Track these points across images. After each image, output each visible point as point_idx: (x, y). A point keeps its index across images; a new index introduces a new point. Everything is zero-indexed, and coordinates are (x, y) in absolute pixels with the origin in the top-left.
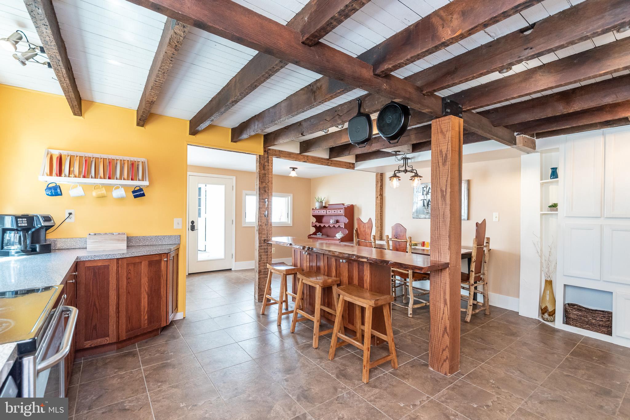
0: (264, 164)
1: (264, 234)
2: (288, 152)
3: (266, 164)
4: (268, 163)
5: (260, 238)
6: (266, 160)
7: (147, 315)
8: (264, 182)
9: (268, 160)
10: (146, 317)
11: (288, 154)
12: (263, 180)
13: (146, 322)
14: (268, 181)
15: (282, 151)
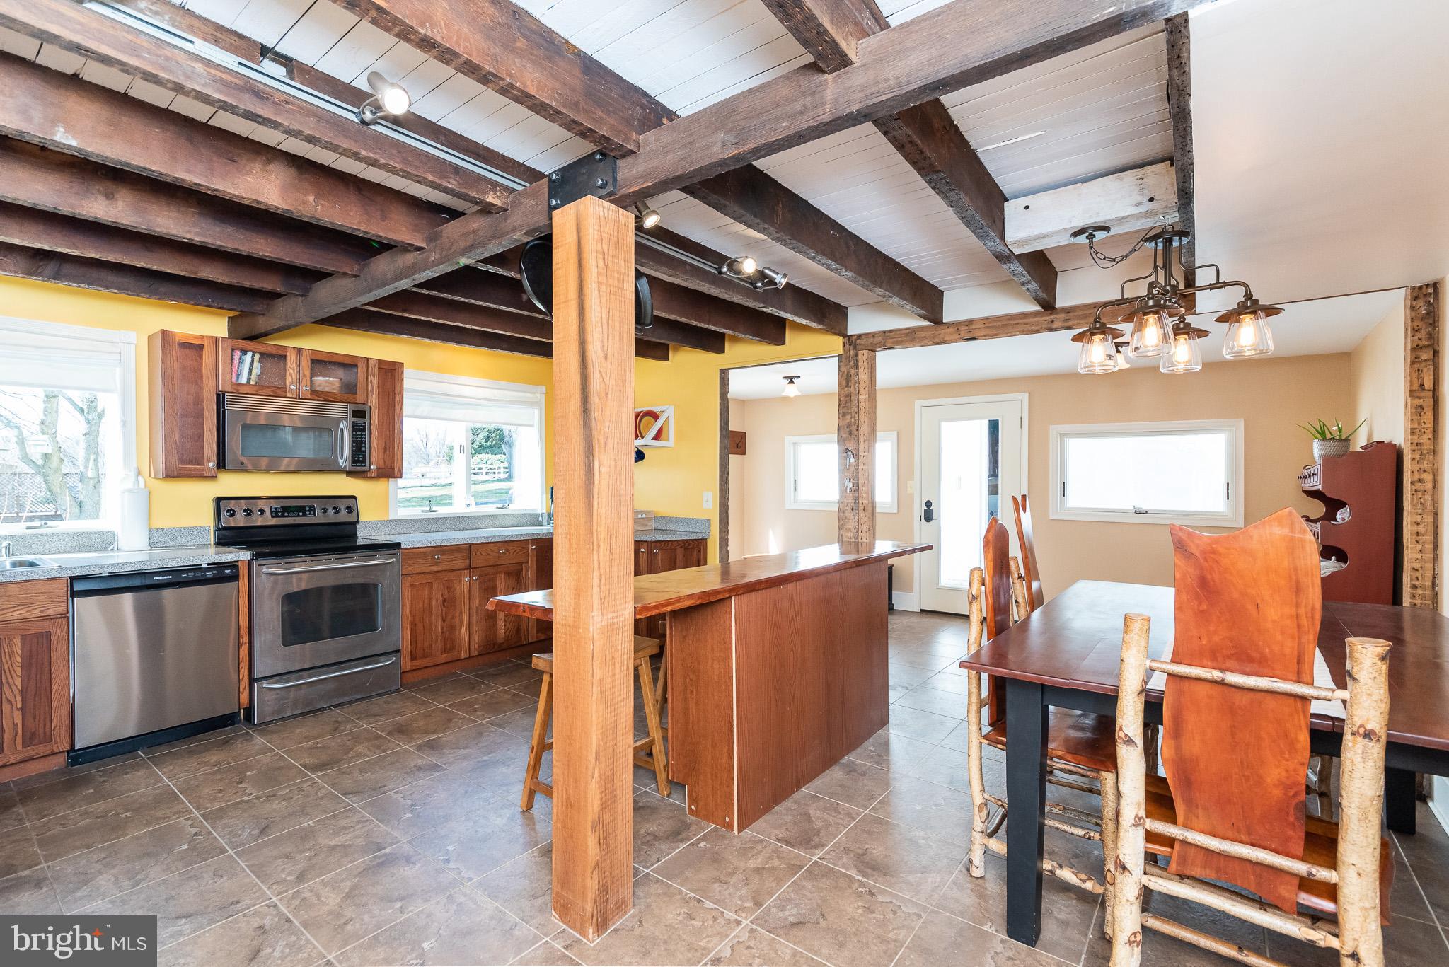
0: (848, 373)
1: (849, 530)
2: (906, 329)
3: (853, 371)
4: (857, 368)
6: (852, 364)
8: (848, 413)
9: (857, 361)
11: (907, 334)
12: (845, 410)
14: (856, 410)
15: (890, 331)
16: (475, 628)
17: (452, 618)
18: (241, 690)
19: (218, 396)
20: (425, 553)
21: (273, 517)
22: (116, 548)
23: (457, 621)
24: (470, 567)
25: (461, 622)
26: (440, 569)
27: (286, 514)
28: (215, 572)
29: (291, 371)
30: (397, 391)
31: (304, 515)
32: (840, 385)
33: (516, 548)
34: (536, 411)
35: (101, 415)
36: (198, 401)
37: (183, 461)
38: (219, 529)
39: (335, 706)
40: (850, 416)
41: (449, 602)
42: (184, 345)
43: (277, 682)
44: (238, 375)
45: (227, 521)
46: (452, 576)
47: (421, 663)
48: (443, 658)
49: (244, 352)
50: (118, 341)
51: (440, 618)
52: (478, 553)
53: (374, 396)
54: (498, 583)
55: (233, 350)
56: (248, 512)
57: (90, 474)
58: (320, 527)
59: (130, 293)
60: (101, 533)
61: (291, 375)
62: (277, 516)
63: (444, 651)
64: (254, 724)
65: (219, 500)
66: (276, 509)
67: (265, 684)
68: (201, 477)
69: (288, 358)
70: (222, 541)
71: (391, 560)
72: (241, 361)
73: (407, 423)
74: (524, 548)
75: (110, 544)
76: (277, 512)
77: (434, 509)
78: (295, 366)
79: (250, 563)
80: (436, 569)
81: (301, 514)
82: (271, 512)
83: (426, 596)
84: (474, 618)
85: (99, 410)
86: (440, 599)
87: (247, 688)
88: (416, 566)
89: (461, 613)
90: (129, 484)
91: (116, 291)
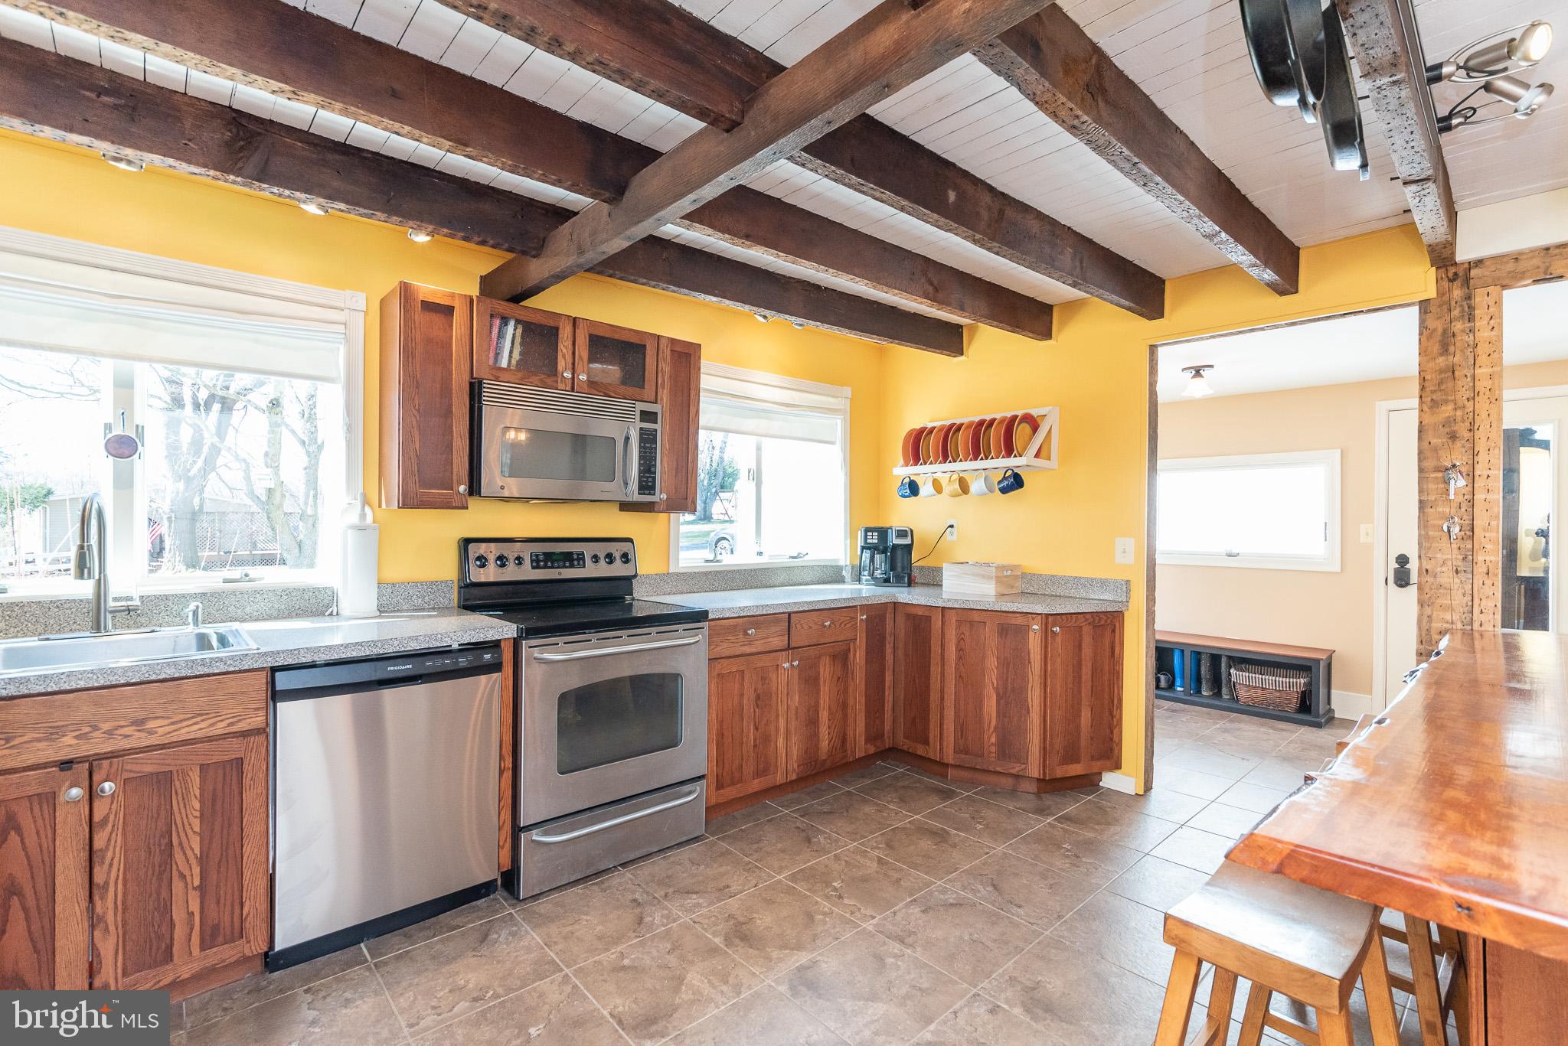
0: (1445, 331)
4: (1471, 318)
5: (1425, 620)
6: (1456, 313)
7: (994, 735)
8: (1446, 402)
9: (1473, 308)
10: (993, 740)
12: (1438, 396)
13: (993, 749)
14: (1470, 394)
16: (794, 739)
17: (767, 724)
18: (501, 844)
19: (471, 385)
20: (735, 626)
21: (533, 568)
22: (335, 613)
23: (773, 727)
24: (789, 648)
25: (777, 730)
26: (754, 650)
27: (549, 564)
28: (470, 657)
29: (564, 350)
30: (693, 387)
31: (572, 566)
32: (1423, 352)
33: (843, 619)
34: (839, 422)
35: (320, 448)
36: (446, 390)
37: (425, 484)
38: (467, 586)
39: (624, 865)
40: (1451, 407)
41: (763, 700)
42: (428, 306)
43: (546, 834)
44: (497, 355)
45: (479, 575)
46: (766, 661)
47: (730, 793)
48: (756, 785)
49: (505, 321)
50: (343, 306)
51: (752, 724)
52: (799, 626)
53: (665, 391)
54: (821, 670)
55: (492, 316)
56: (502, 560)
57: (309, 511)
58: (594, 584)
59: (362, 211)
60: (316, 591)
61: (564, 356)
62: (537, 567)
63: (759, 773)
64: (518, 898)
65: (467, 542)
66: (537, 556)
67: (536, 836)
68: (447, 505)
69: (561, 331)
70: (469, 603)
71: (696, 639)
72: (501, 336)
73: (703, 436)
74: (852, 618)
75: (328, 606)
76: (538, 561)
77: (719, 558)
78: (569, 344)
79: (516, 643)
80: (748, 650)
81: (567, 564)
82: (532, 561)
83: (736, 692)
84: (793, 724)
85: (319, 442)
86: (753, 696)
87: (509, 840)
88: (725, 645)
89: (777, 716)
90: (354, 518)
91: (342, 206)
